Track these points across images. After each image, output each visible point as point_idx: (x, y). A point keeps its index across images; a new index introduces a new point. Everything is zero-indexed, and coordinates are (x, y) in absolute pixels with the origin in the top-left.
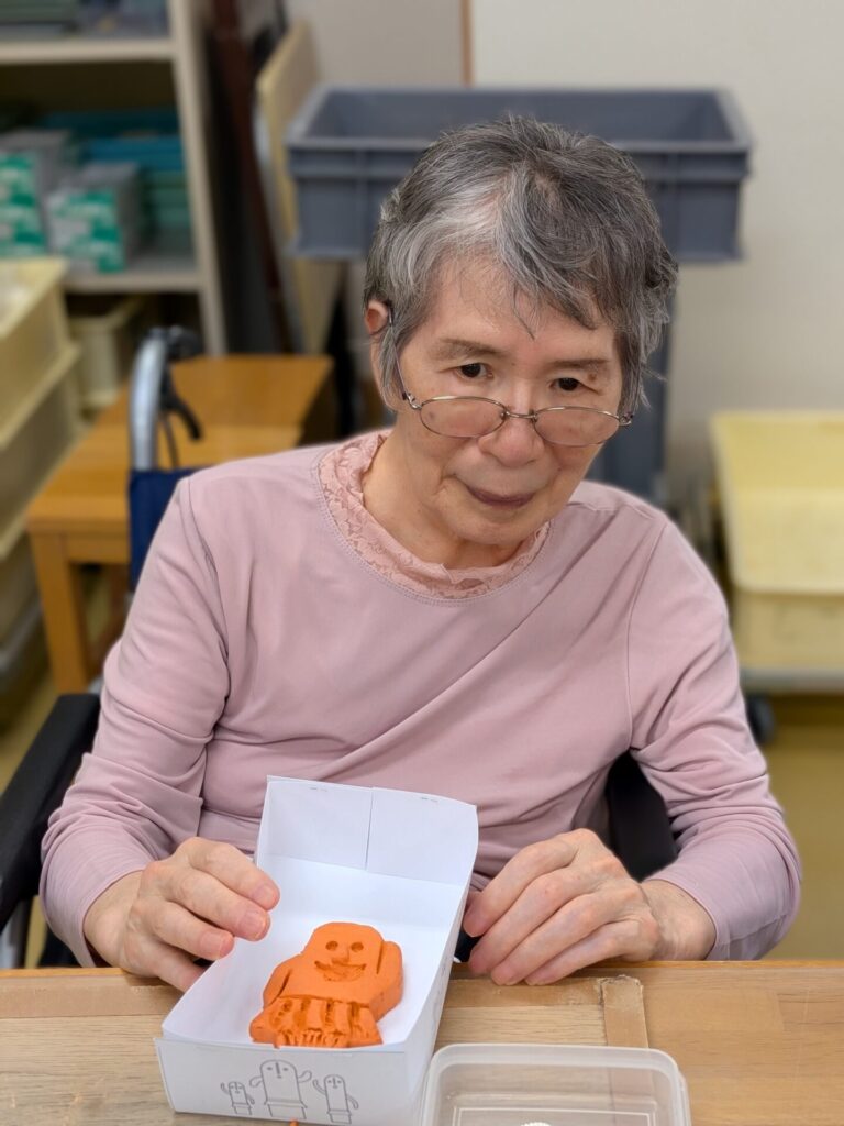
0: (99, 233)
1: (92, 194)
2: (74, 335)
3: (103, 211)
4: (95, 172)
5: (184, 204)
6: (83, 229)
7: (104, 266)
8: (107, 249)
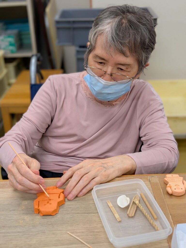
0: (11, 44)
1: (9, 36)
2: (6, 67)
3: (11, 40)
4: (9, 32)
5: (30, 39)
6: (7, 44)
7: (12, 52)
8: (13, 48)
